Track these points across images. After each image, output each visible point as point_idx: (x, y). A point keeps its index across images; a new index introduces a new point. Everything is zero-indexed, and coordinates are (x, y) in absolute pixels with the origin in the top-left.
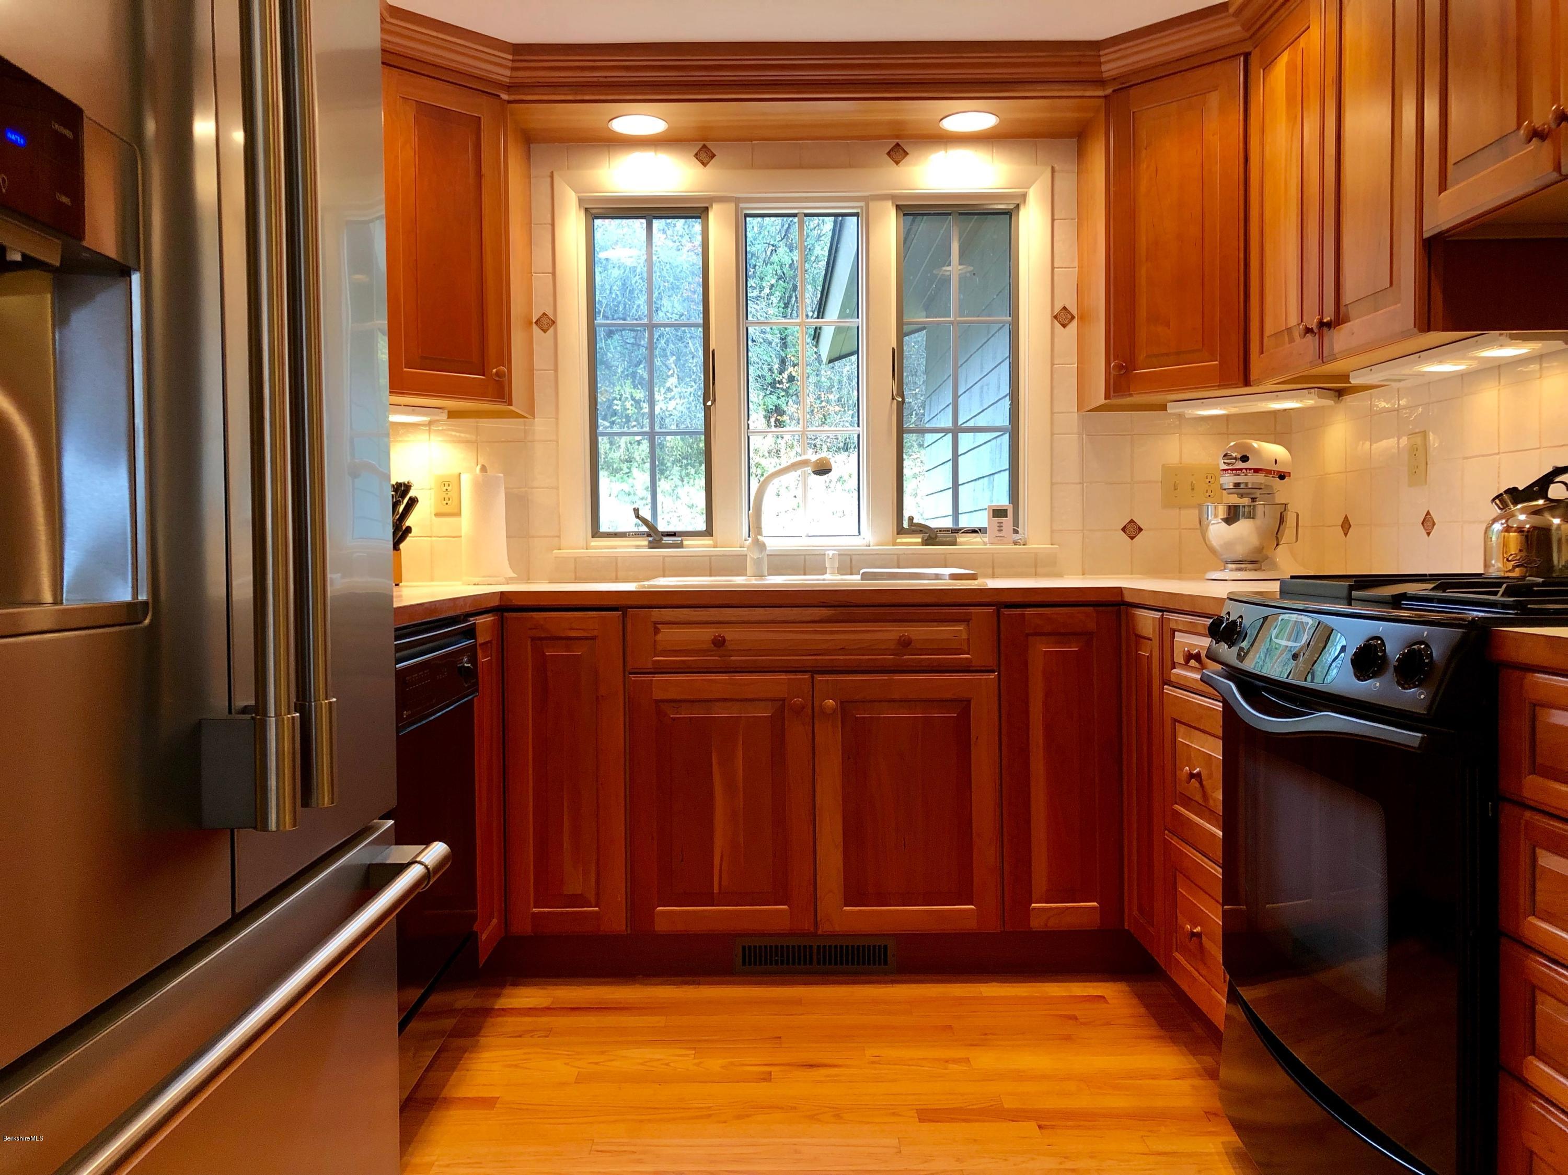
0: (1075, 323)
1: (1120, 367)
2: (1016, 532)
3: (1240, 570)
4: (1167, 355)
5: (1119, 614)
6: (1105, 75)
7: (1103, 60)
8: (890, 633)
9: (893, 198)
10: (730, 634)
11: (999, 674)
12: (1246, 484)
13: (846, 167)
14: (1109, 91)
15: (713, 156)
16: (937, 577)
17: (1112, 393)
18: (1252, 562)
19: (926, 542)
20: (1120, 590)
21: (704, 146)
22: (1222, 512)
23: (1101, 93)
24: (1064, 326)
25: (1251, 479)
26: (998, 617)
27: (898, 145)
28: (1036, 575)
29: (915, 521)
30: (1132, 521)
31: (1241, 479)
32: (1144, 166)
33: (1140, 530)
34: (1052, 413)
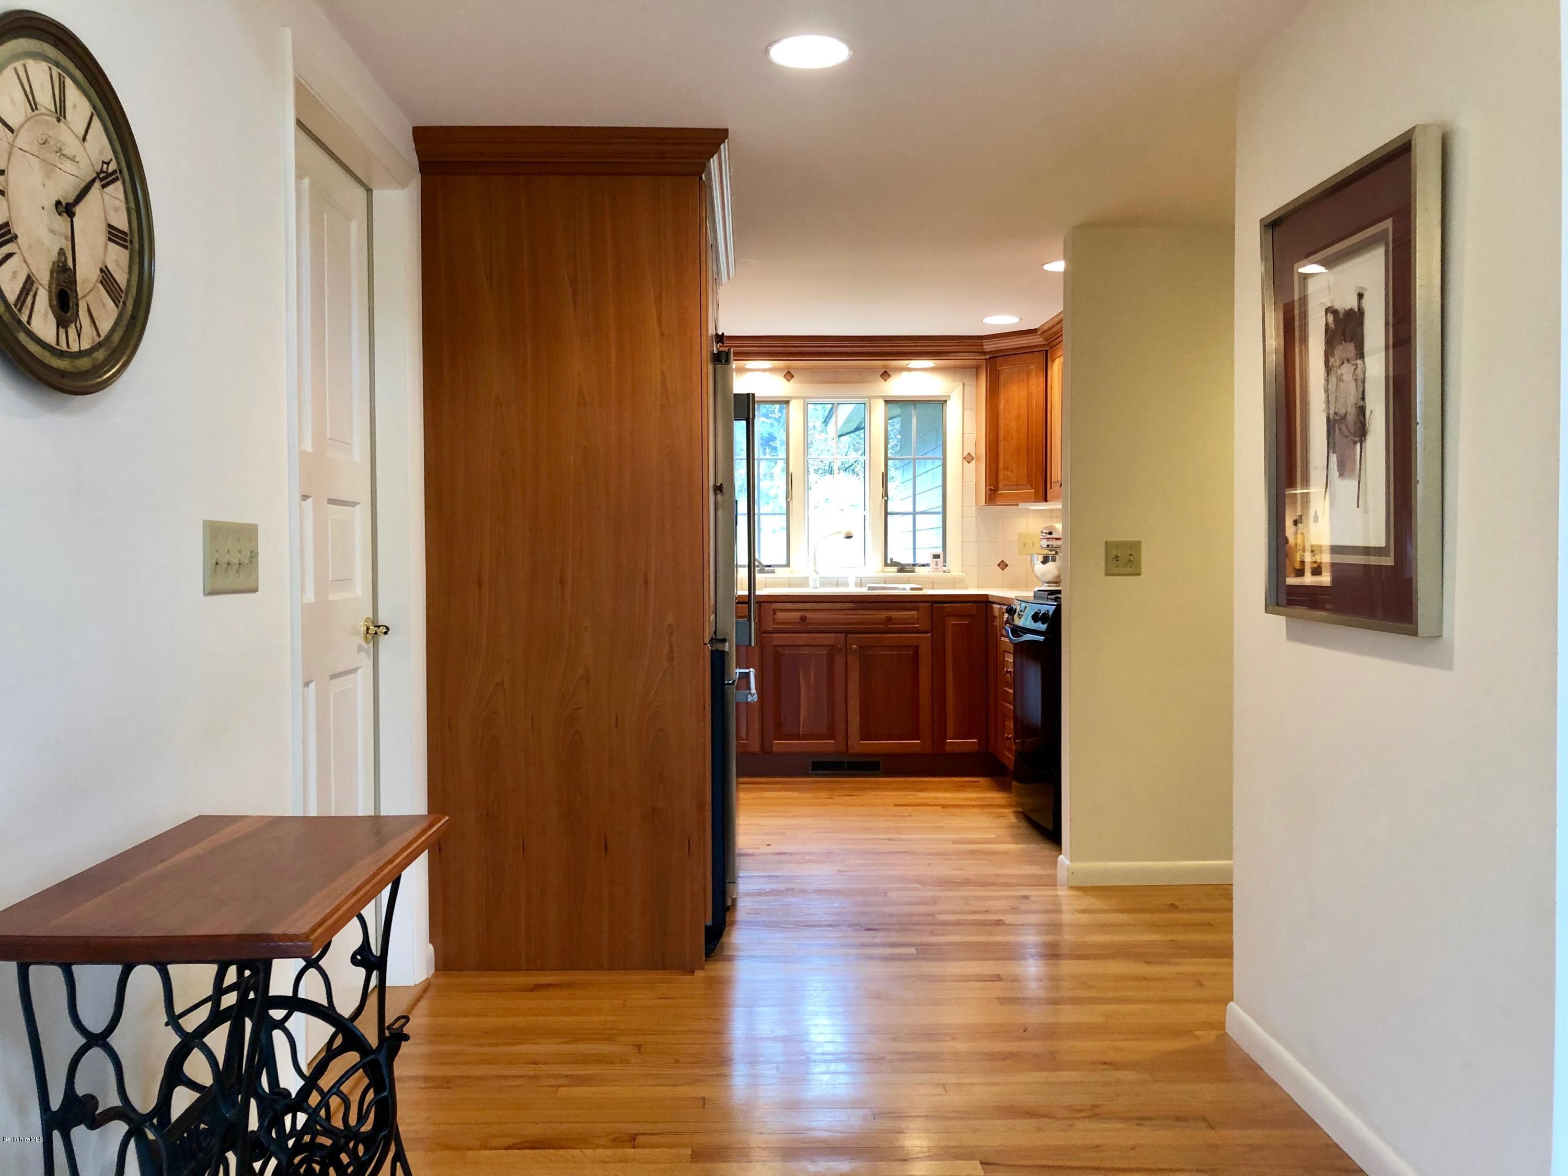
0: (974, 460)
1: (991, 490)
2: (945, 566)
3: (1049, 586)
4: (1013, 485)
5: (986, 607)
6: (985, 350)
7: (984, 344)
8: (883, 614)
9: (883, 397)
10: (808, 615)
11: (932, 635)
12: (1052, 545)
13: (859, 383)
14: (987, 357)
15: (793, 377)
16: (904, 589)
17: (987, 502)
18: (1055, 583)
19: (900, 571)
20: (987, 596)
21: (789, 372)
22: (1041, 558)
23: (983, 358)
24: (969, 463)
25: (1055, 543)
26: (932, 608)
27: (886, 372)
28: (954, 588)
29: (894, 560)
30: (1003, 561)
31: (1050, 543)
32: (1002, 396)
33: (1007, 565)
34: (963, 506)
